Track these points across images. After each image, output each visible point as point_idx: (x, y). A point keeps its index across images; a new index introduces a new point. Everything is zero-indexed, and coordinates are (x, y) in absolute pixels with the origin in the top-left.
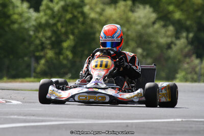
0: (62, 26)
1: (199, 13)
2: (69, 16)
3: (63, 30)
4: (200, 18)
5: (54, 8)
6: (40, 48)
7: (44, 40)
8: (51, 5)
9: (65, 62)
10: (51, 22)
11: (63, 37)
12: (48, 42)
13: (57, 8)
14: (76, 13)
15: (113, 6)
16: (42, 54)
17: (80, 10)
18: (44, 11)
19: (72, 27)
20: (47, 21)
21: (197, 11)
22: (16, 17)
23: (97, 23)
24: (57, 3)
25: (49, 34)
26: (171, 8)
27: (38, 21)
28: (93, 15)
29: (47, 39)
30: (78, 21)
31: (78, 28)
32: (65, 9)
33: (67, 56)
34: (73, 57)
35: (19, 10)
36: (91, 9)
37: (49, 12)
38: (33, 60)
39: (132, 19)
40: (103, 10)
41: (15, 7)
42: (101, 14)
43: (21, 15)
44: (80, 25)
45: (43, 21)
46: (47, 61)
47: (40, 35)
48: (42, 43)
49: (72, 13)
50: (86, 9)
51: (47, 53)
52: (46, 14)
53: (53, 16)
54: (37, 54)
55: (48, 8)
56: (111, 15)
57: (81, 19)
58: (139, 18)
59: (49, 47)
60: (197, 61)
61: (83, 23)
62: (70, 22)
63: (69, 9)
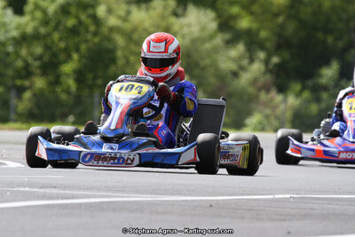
0: (61, 39)
1: (281, 19)
3: (62, 45)
4: (282, 27)
5: (47, 8)
6: (24, 73)
7: (30, 60)
9: (64, 97)
10: (43, 30)
11: (62, 57)
12: (37, 64)
14: (83, 17)
15: (143, 6)
16: (26, 83)
17: (90, 11)
18: (32, 13)
19: (76, 39)
20: (36, 29)
21: (276, 15)
23: (118, 33)
25: (38, 50)
26: (235, 10)
28: (113, 21)
29: (35, 59)
31: (86, 41)
33: (69, 87)
34: (78, 89)
37: (38, 14)
38: (13, 94)
40: (129, 13)
44: (89, 37)
46: (35, 95)
47: (24, 52)
48: (27, 66)
51: (34, 82)
52: (33, 19)
53: (45, 22)
54: (18, 82)
58: (189, 26)
59: (38, 71)
60: (279, 98)
61: (96, 34)
62: (74, 31)
63: (73, 10)
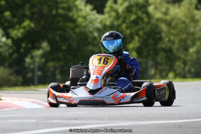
2: (133, 17)
8: (115, 6)
13: (121, 9)
22: (80, 20)
24: (121, 5)
27: (103, 24)
30: (143, 22)
32: (129, 10)
35: (83, 13)
36: (156, 8)
39: (197, 17)
41: (79, 10)
42: (166, 14)
43: (85, 18)
45: (108, 23)
49: (136, 14)
50: (151, 9)
55: (112, 9)
56: (177, 14)
57: (146, 20)
